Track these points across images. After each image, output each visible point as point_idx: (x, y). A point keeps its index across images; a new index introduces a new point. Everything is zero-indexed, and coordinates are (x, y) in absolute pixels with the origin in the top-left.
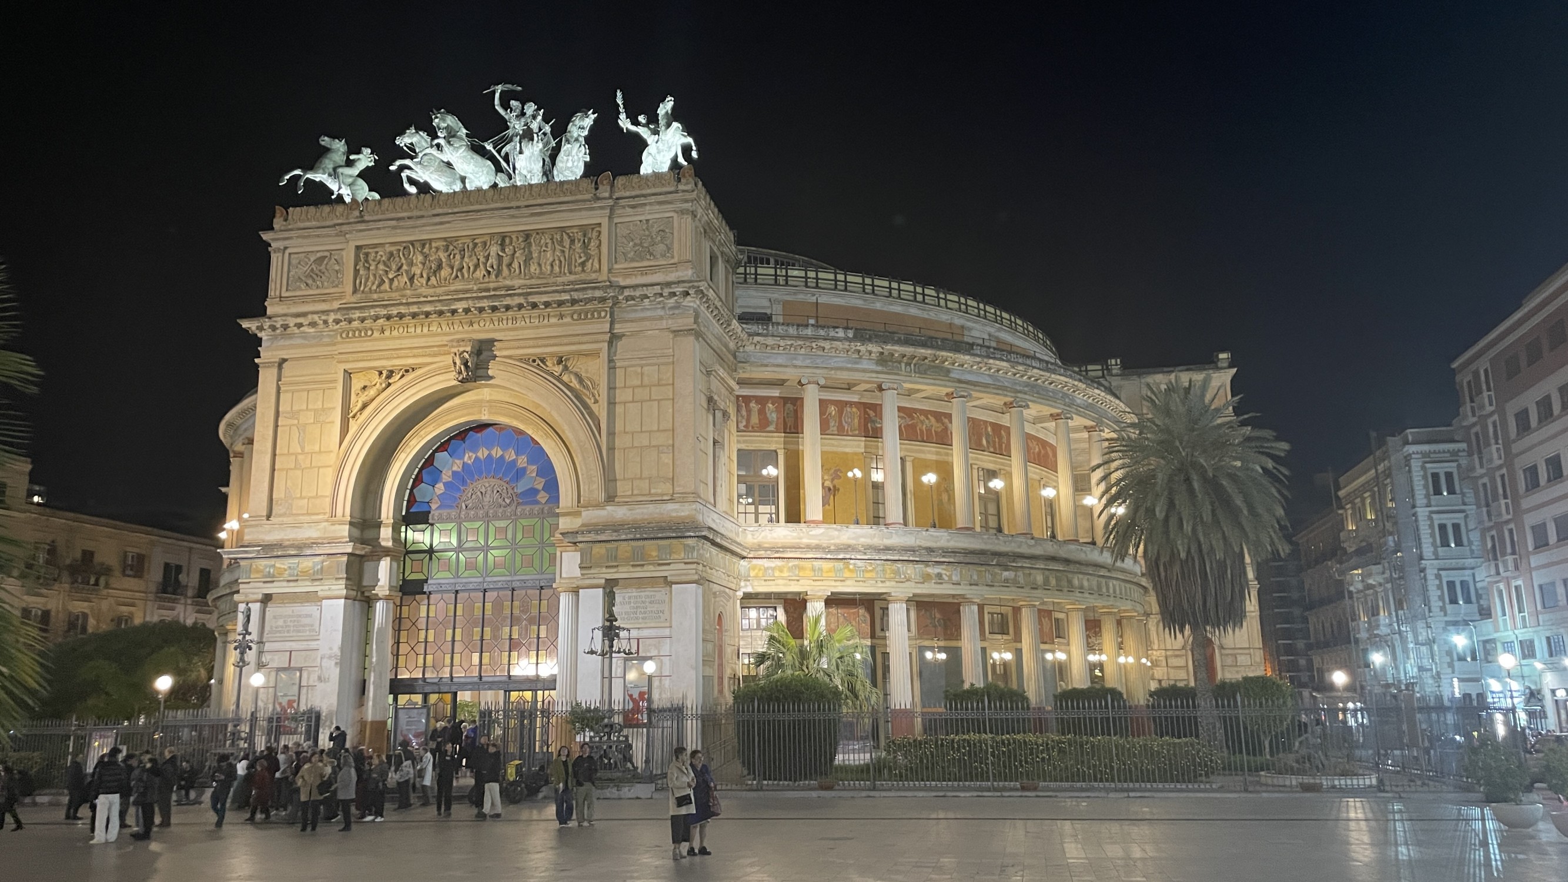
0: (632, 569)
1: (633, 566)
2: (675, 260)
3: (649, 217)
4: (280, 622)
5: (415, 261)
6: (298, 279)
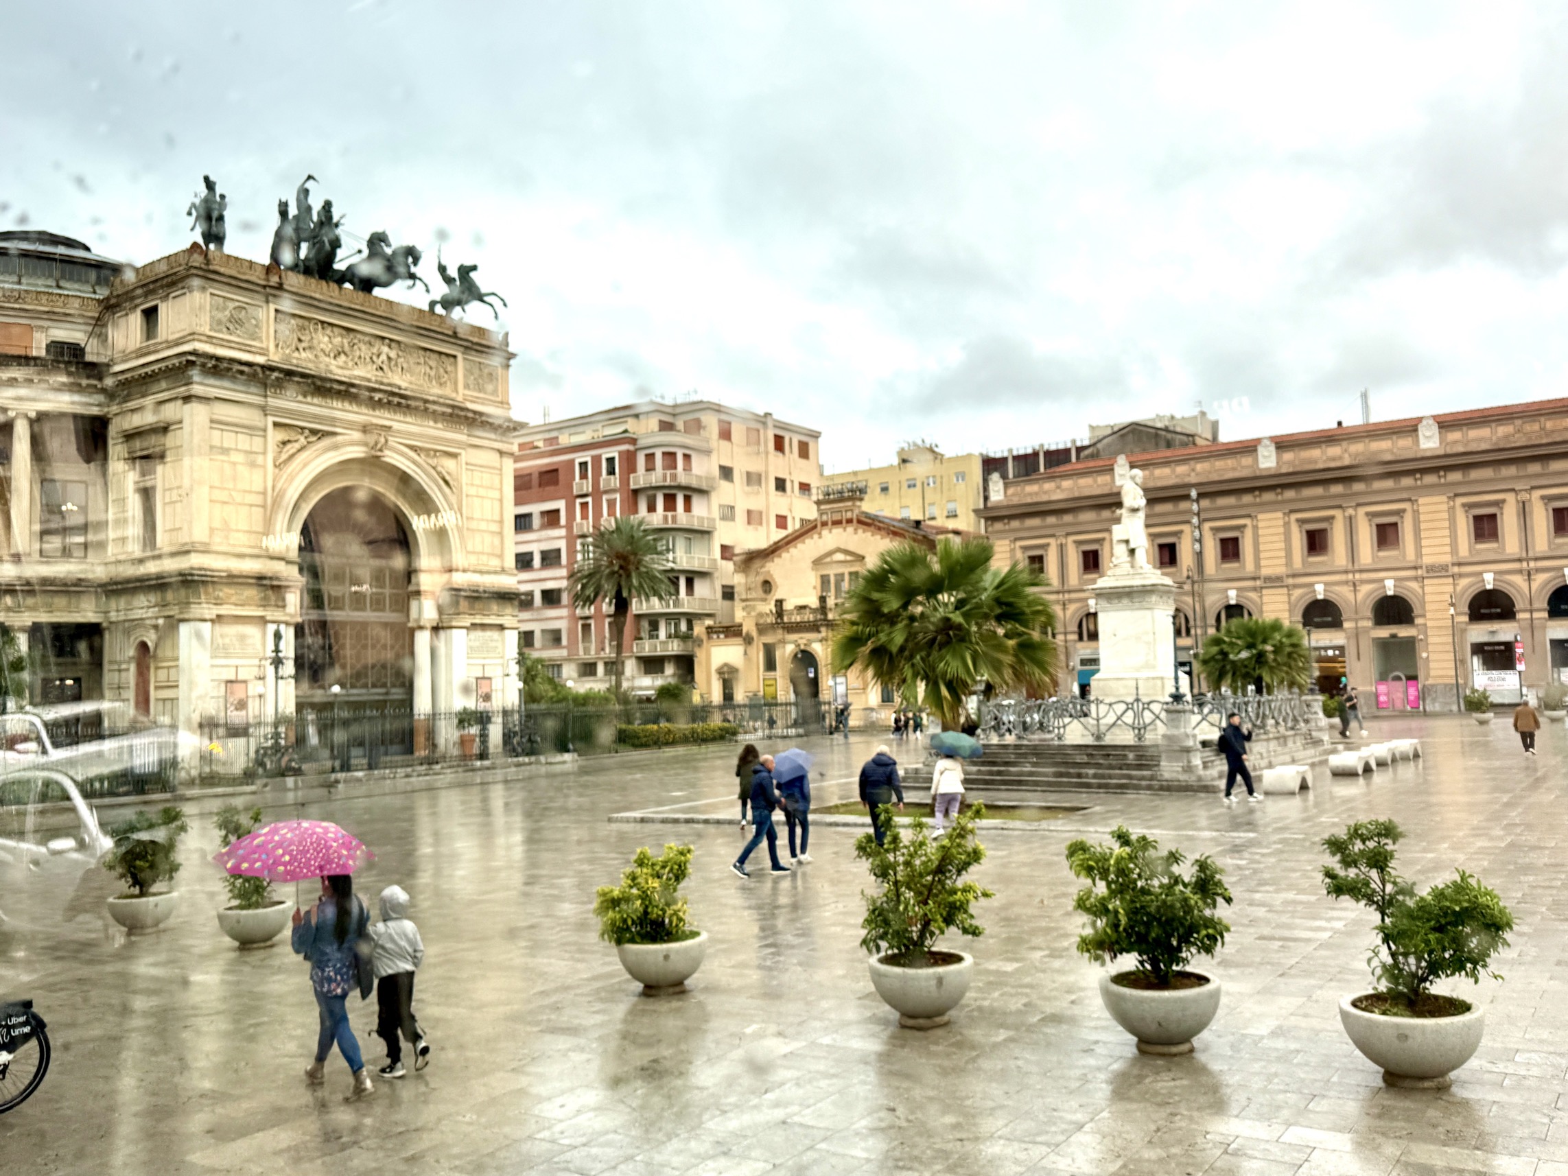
0: (483, 617)
2: (499, 399)
3: (484, 361)
4: (227, 641)
5: (323, 340)
6: (219, 322)
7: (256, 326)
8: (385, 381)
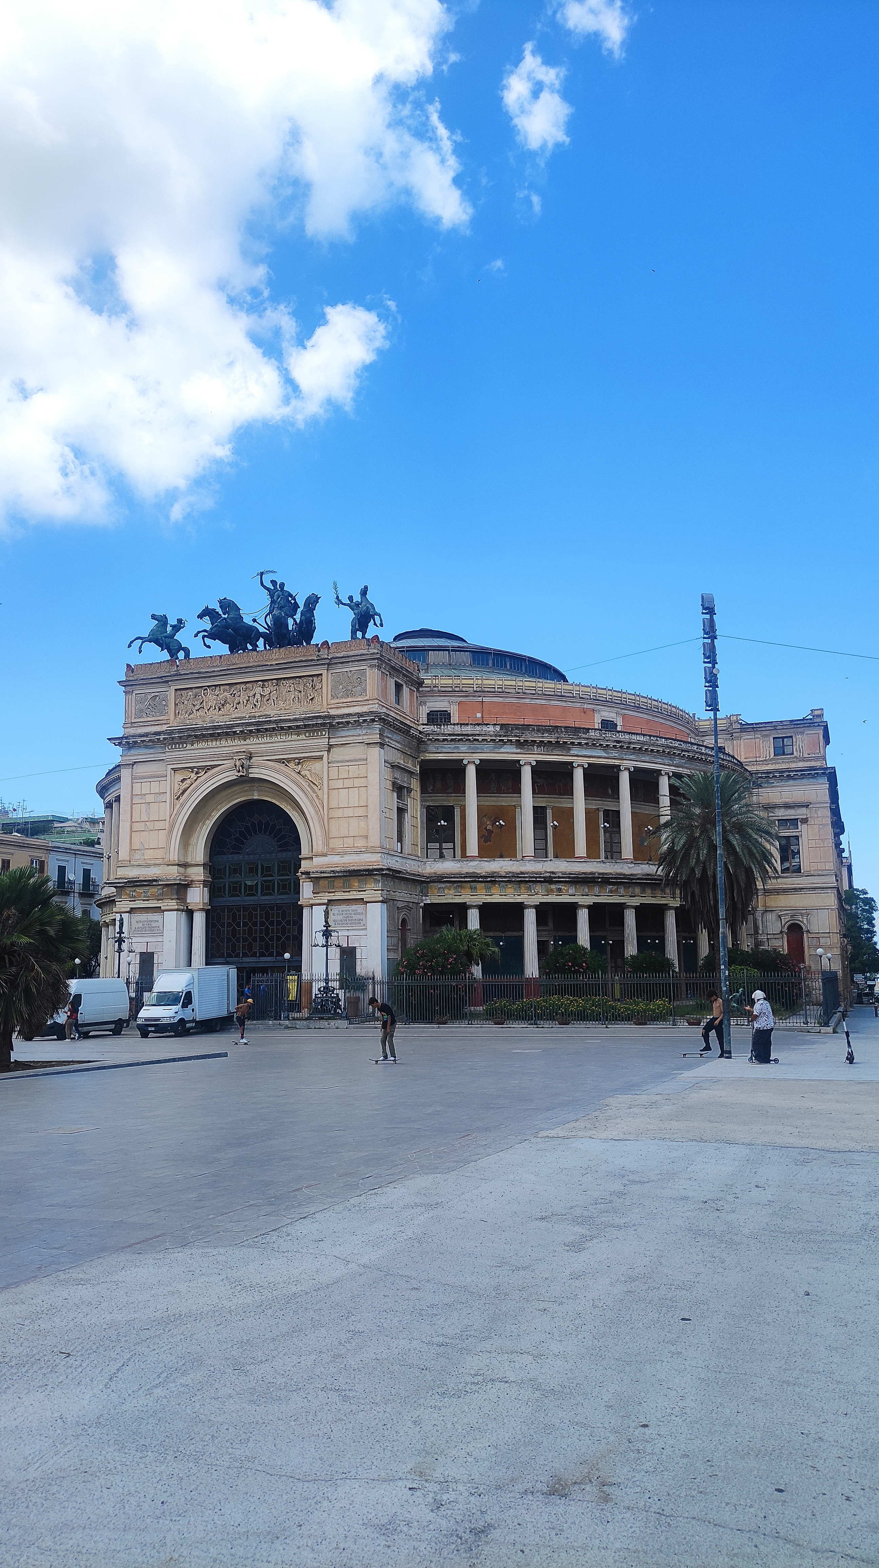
0: (343, 894)
1: (344, 892)
2: (368, 698)
3: (351, 669)
4: (140, 925)
5: (211, 699)
6: (141, 711)
7: (165, 705)
8: (257, 714)
